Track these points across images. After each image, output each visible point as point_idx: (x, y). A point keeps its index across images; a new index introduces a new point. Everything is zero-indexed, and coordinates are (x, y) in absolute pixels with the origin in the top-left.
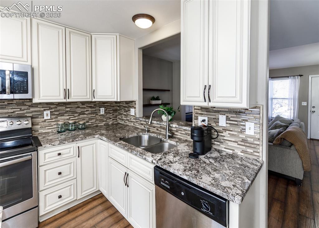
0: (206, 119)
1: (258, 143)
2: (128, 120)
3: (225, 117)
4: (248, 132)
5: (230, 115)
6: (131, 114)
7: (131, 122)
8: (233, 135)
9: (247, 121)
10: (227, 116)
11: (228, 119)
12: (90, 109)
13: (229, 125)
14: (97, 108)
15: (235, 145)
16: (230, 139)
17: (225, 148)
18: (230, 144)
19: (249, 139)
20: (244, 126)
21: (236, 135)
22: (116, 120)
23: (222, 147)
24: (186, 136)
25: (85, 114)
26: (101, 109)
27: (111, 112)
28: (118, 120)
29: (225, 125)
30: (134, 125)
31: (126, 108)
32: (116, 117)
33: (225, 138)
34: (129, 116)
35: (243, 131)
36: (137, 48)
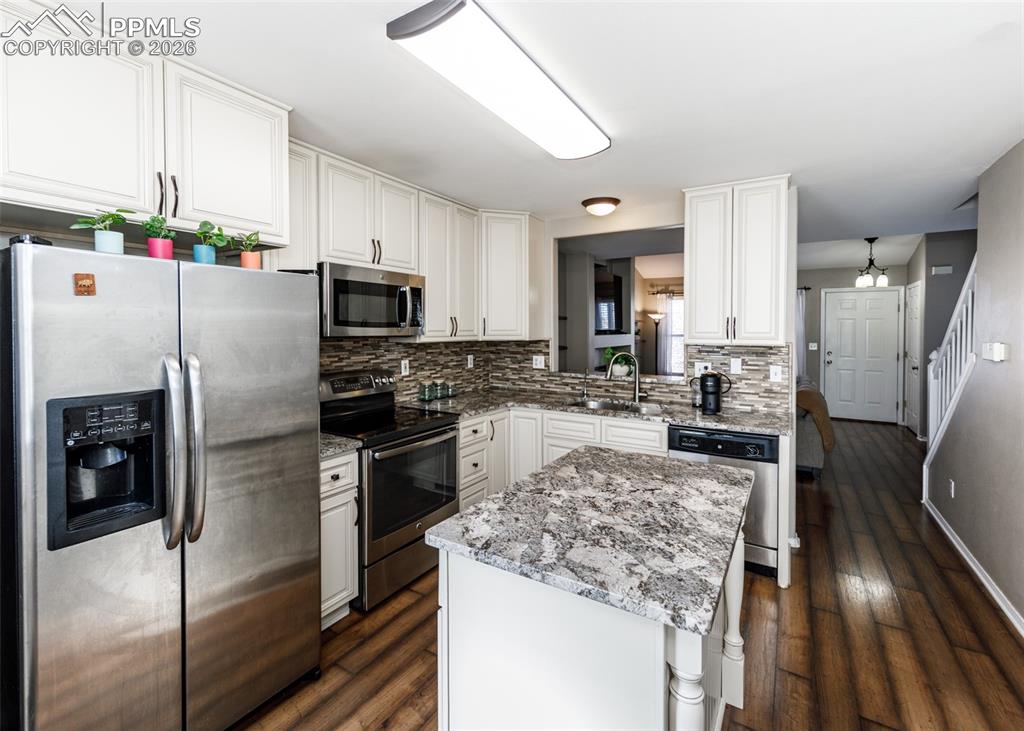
0: (709, 365)
1: (787, 391)
2: (525, 380)
3: (740, 360)
4: (773, 379)
5: (747, 358)
6: (534, 367)
7: (535, 382)
8: (752, 384)
9: (771, 363)
10: (743, 360)
11: (744, 363)
12: (455, 358)
13: (746, 372)
14: (464, 356)
15: (756, 398)
16: (747, 391)
17: (741, 405)
18: (747, 397)
19: (774, 388)
20: (769, 371)
21: (755, 384)
22: (488, 380)
23: (737, 405)
24: (671, 395)
25: (448, 367)
26: (469, 356)
27: (482, 364)
28: (491, 380)
29: (740, 372)
30: (542, 386)
31: (518, 356)
32: (487, 375)
33: (740, 391)
34: (529, 370)
35: (767, 377)
36: (552, 240)
